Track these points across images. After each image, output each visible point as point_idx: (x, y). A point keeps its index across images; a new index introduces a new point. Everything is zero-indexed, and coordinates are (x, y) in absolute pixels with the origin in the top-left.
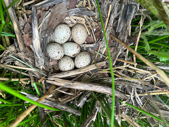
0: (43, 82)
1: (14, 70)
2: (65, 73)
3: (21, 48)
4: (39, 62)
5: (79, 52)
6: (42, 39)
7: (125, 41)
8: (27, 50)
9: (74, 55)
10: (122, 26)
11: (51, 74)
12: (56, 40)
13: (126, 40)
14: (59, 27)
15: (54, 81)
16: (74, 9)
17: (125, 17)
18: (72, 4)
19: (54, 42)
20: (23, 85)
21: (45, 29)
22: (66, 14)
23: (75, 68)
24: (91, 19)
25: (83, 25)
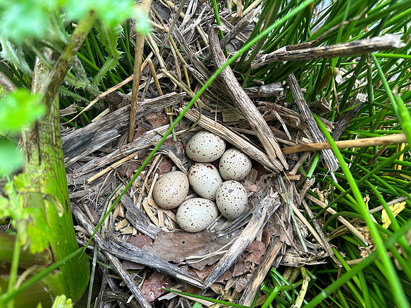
0: (293, 172)
1: (317, 228)
2: (250, 153)
3: (277, 248)
4: (270, 204)
5: (199, 164)
6: (233, 234)
7: (125, 108)
8: (271, 239)
9: (211, 167)
10: (104, 135)
11: (271, 173)
12: (214, 213)
13: (122, 109)
14: (192, 228)
15: (277, 158)
16: (144, 232)
17: (87, 141)
18: (140, 242)
19: (219, 213)
20: (326, 194)
21: (215, 245)
22: (163, 236)
23: (229, 146)
24: (132, 193)
25: (153, 197)
